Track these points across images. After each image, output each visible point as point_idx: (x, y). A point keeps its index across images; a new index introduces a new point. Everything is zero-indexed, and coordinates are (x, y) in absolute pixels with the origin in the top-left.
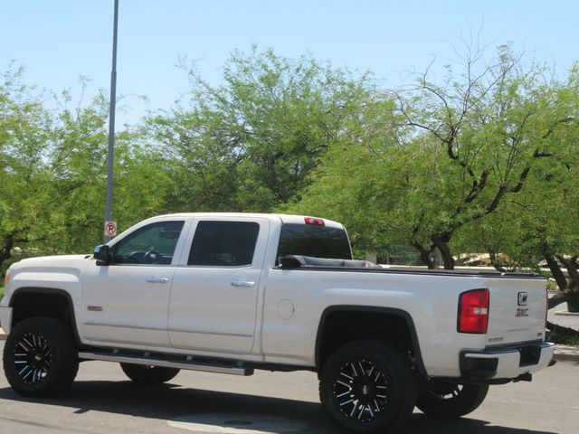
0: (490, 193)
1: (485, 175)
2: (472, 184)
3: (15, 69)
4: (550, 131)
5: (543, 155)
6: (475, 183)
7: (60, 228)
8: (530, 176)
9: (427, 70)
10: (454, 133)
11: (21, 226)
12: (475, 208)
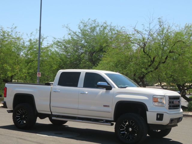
0: (156, 64)
1: (154, 58)
2: (150, 61)
3: (14, 27)
4: (174, 45)
5: (172, 52)
6: (151, 61)
7: (25, 74)
8: (168, 58)
9: (136, 26)
10: (145, 45)
11: (13, 74)
12: (151, 68)
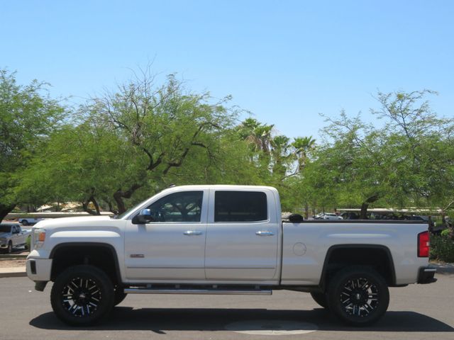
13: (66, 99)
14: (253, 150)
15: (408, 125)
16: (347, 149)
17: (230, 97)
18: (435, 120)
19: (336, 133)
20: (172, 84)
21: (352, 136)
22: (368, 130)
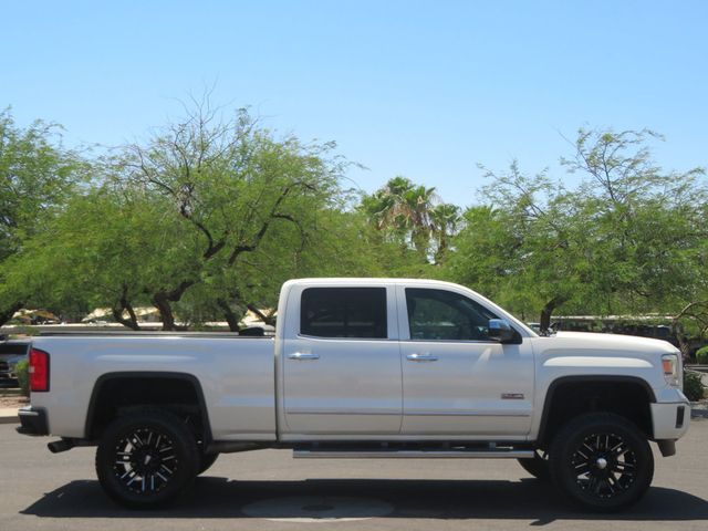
13: (89, 149)
14: (403, 226)
15: (614, 183)
16: (515, 222)
17: (333, 144)
18: (657, 177)
19: (500, 195)
20: (243, 122)
21: (526, 201)
22: (552, 191)
